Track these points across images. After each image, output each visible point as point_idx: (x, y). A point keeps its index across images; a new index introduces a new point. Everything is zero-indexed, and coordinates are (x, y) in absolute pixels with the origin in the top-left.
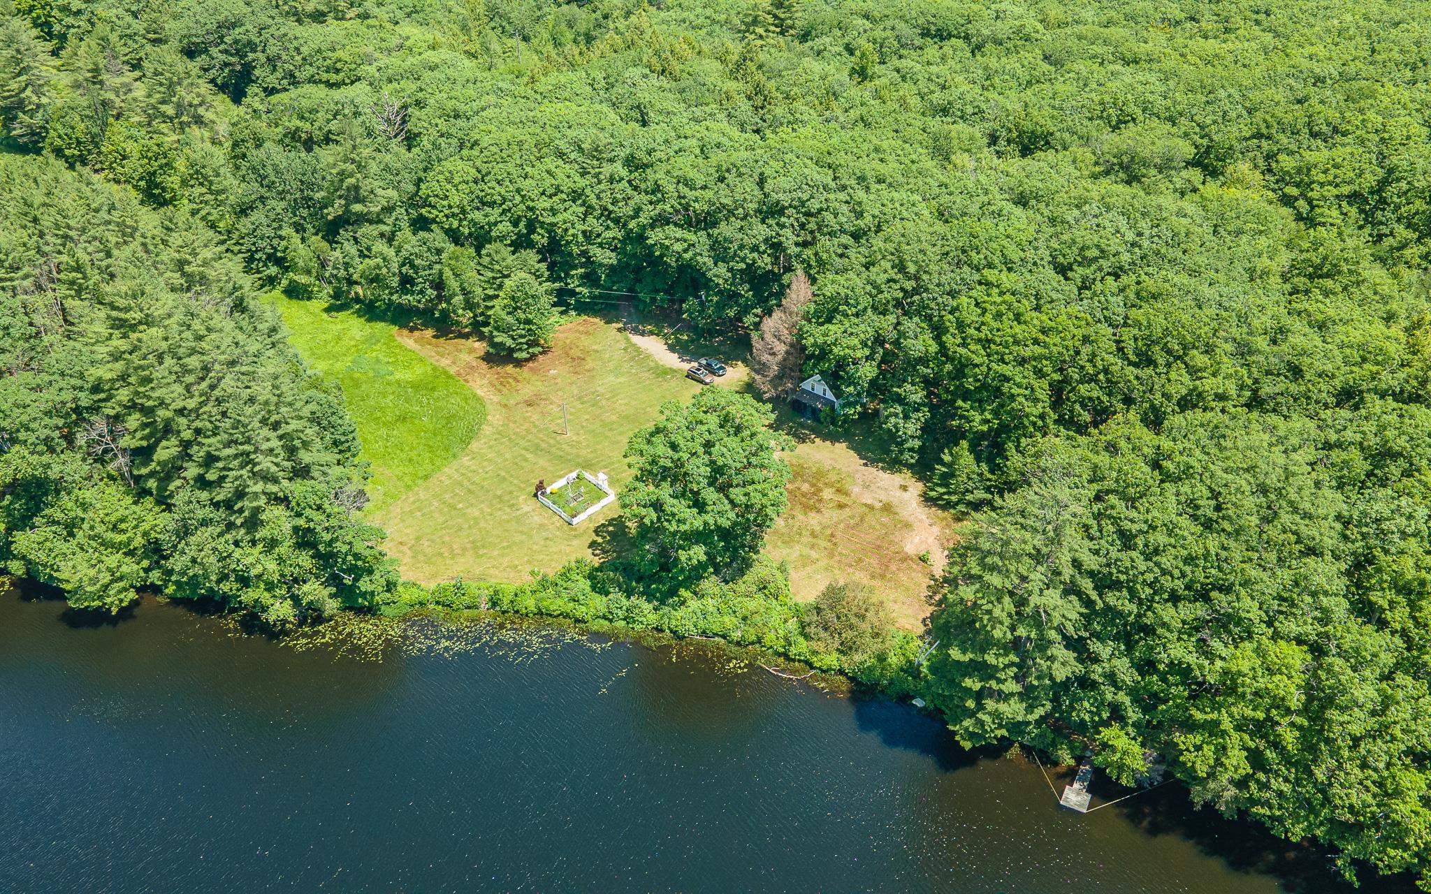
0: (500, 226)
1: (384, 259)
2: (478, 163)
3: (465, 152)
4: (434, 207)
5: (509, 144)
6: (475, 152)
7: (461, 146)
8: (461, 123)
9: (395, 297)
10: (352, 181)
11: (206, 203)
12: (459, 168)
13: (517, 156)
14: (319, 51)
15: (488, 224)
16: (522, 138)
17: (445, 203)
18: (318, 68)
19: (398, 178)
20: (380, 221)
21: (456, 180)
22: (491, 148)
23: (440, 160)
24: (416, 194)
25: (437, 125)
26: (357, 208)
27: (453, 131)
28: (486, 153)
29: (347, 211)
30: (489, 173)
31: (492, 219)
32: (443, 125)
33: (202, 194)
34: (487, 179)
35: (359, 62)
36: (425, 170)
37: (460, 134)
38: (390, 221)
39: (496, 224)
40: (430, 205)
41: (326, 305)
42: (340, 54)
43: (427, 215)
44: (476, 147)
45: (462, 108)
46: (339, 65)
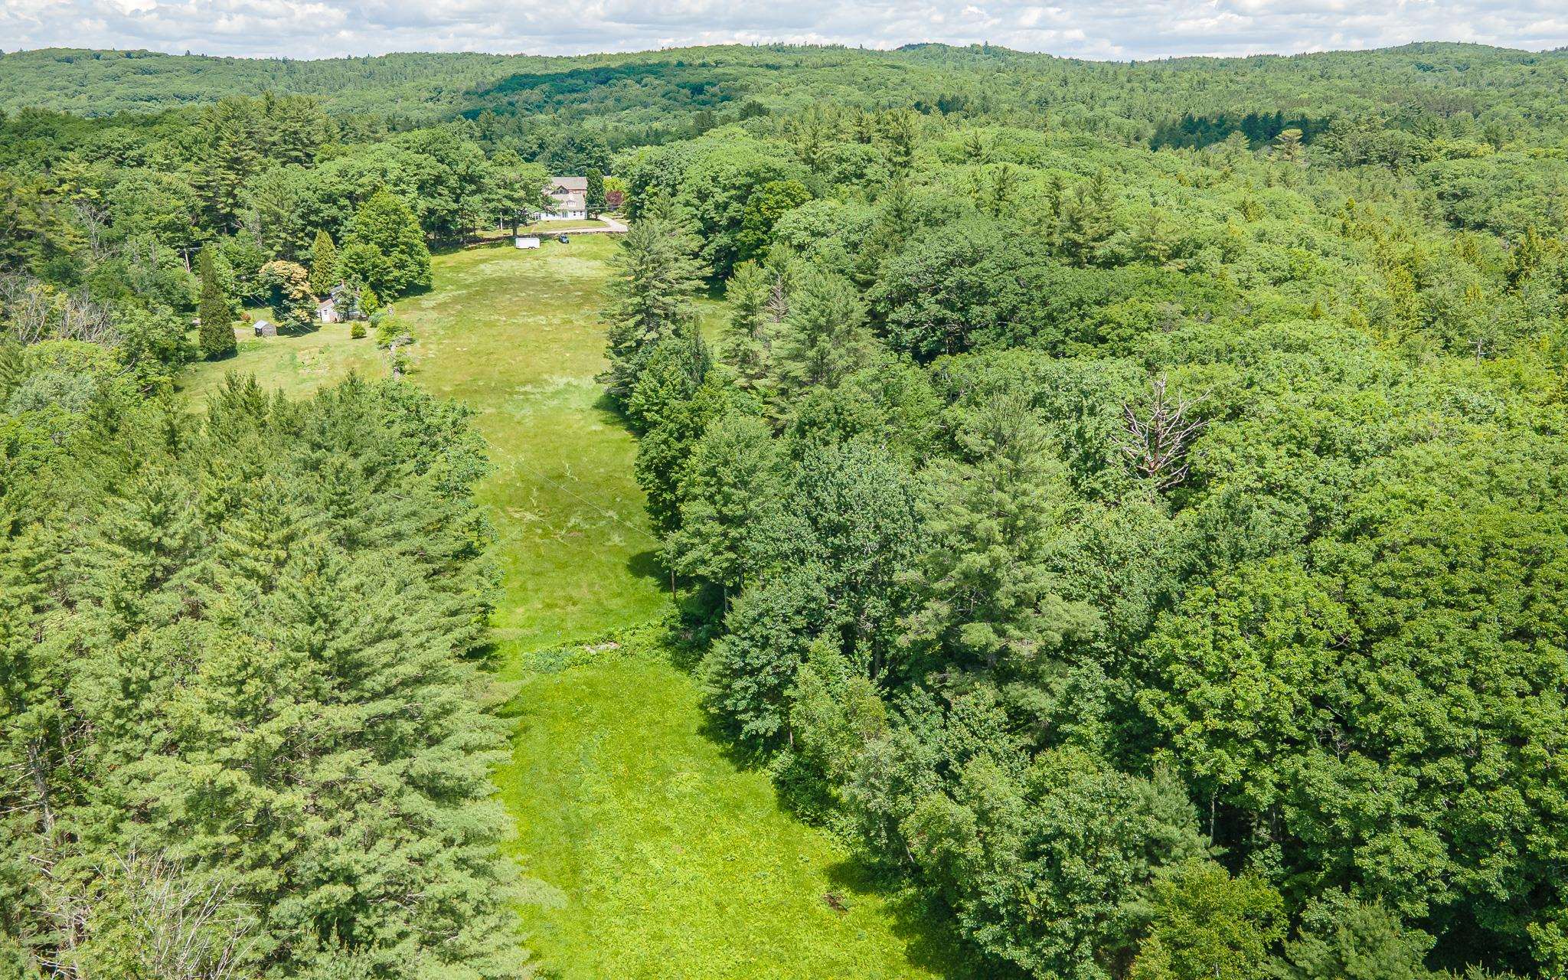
0: (1395, 839)
1: (983, 816)
2: (1360, 588)
3: (1326, 546)
4: (1179, 696)
5: (1486, 552)
6: (1360, 552)
7: (1317, 527)
8: (1336, 467)
9: (985, 934)
10: (977, 561)
11: (705, 538)
12: (1295, 594)
13: (1512, 595)
14: (1079, 303)
15: (1352, 813)
16: (1538, 539)
17: (1217, 693)
18: (1067, 332)
19: (1117, 576)
20: (1035, 679)
21: (1276, 628)
22: (1417, 551)
23: (1238, 555)
24: (1141, 637)
25: (1261, 461)
26: (978, 634)
27: (1303, 484)
28: (1393, 562)
29: (949, 634)
30: (1391, 630)
31: (1372, 806)
32: (1278, 466)
33: (701, 520)
34: (1383, 649)
35: (1144, 324)
36: (1187, 573)
37: (1322, 495)
38: (1060, 686)
39: (1382, 823)
40: (1166, 685)
41: (843, 855)
42: (1114, 311)
43: (1150, 710)
44: (1363, 539)
45: (1343, 430)
46: (1103, 331)
